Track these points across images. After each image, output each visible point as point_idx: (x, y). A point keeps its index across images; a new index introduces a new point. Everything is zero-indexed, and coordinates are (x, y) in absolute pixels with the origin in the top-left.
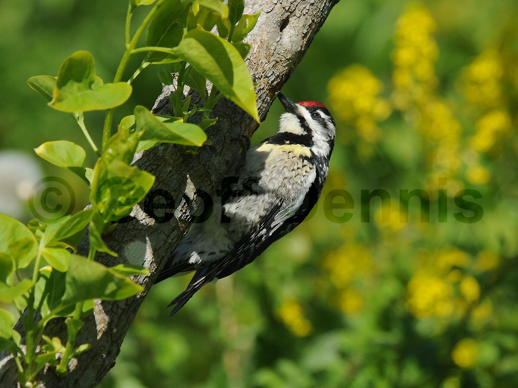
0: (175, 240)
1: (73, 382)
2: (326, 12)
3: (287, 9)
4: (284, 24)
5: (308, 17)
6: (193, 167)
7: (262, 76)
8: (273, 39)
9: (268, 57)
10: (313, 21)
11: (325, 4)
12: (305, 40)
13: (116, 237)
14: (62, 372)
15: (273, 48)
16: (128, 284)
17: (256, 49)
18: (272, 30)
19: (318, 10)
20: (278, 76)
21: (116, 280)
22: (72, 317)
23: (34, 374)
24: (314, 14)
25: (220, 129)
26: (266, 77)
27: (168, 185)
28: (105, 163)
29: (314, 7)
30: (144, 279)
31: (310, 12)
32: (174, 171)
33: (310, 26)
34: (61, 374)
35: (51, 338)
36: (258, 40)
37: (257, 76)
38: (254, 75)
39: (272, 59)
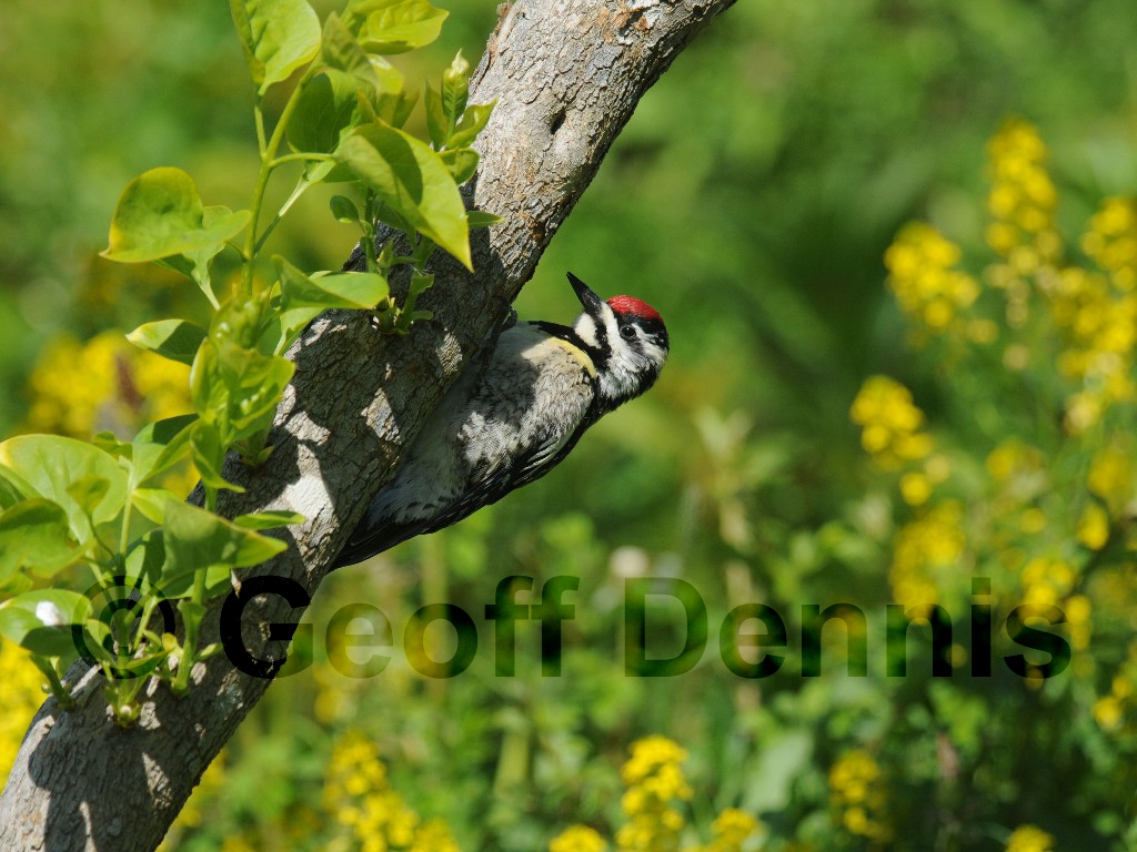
0: (376, 475)
1: (202, 705)
2: (629, 101)
3: (561, 96)
4: (556, 122)
5: (598, 110)
6: (403, 355)
7: (520, 207)
8: (537, 145)
9: (529, 175)
10: (607, 116)
11: (626, 87)
12: (594, 147)
13: (274, 471)
14: (181, 688)
15: (538, 161)
16: (253, 541)
17: (509, 163)
18: (536, 131)
19: (614, 98)
20: (548, 207)
21: (234, 536)
22: (187, 599)
23: (133, 693)
24: (608, 103)
25: (448, 293)
26: (528, 208)
27: (361, 385)
28: (214, 345)
29: (607, 93)
30: (322, 538)
31: (601, 102)
32: (371, 363)
33: (601, 124)
34: (181, 692)
35: (160, 635)
36: (513, 147)
37: (512, 207)
38: (507, 206)
39: (537, 178)
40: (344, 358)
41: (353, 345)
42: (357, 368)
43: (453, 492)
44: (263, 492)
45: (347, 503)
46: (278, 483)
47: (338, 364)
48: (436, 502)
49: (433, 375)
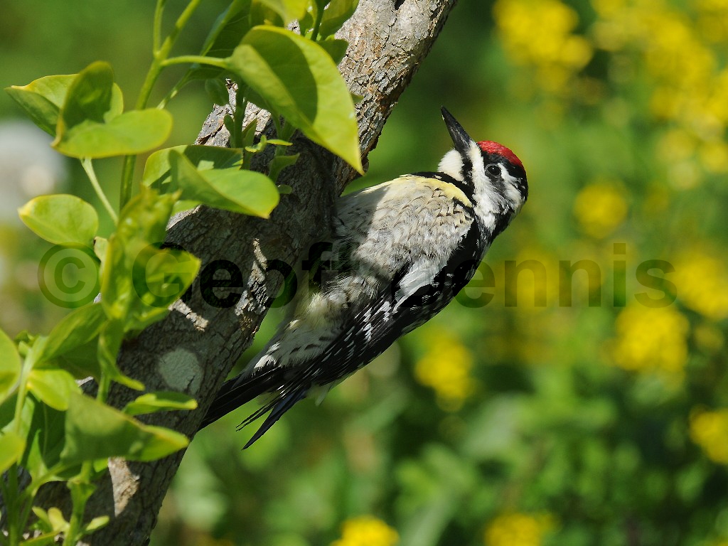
0: (238, 344)
6: (264, 228)
7: (368, 81)
8: (383, 21)
9: (377, 50)
12: (435, 21)
13: (145, 345)
15: (384, 36)
17: (357, 39)
18: (382, 7)
20: (394, 80)
21: (142, 435)
26: (375, 82)
32: (234, 237)
35: (46, 510)
36: (361, 25)
37: (361, 82)
38: (356, 80)
39: (384, 53)
40: (207, 232)
41: (215, 220)
42: (221, 242)
43: (332, 331)
44: (135, 366)
45: (213, 373)
46: (150, 356)
47: (202, 239)
48: (317, 342)
49: (291, 247)
